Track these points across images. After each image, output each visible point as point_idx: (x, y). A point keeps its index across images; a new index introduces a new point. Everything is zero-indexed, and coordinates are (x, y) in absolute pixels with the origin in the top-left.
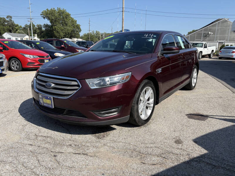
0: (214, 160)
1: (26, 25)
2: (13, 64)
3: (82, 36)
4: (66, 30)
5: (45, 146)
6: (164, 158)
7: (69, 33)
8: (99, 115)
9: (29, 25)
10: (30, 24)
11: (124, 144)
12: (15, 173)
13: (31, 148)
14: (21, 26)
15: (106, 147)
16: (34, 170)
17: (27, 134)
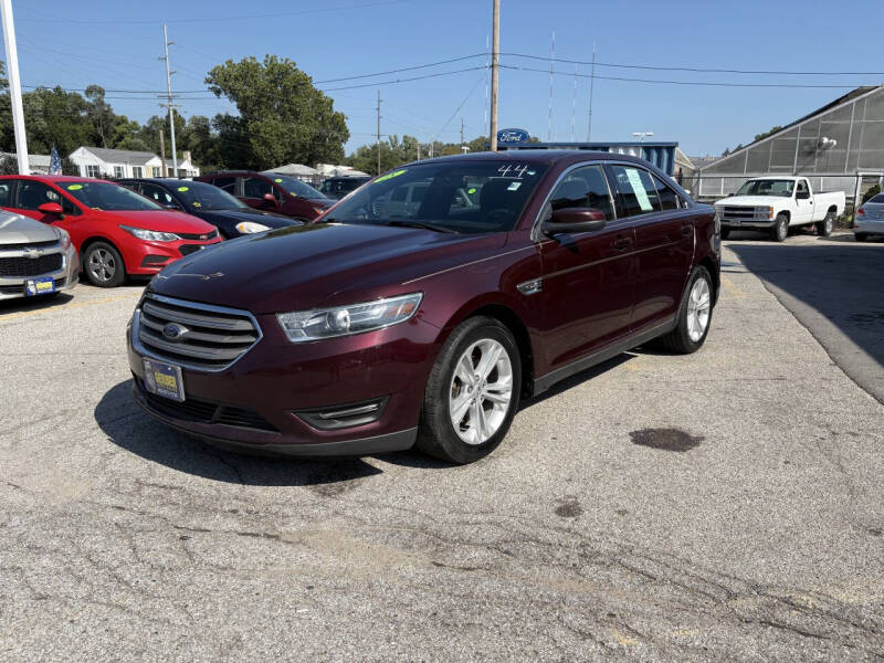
0: (658, 561)
1: (154, 118)
2: (95, 261)
3: (353, 155)
4: (295, 135)
5: (161, 512)
6: (506, 552)
7: (304, 146)
8: (315, 422)
9: (164, 118)
10: (168, 117)
11: (397, 514)
12: (64, 579)
13: (118, 517)
14: (135, 123)
15: (339, 519)
16: (119, 571)
17: (113, 479)
